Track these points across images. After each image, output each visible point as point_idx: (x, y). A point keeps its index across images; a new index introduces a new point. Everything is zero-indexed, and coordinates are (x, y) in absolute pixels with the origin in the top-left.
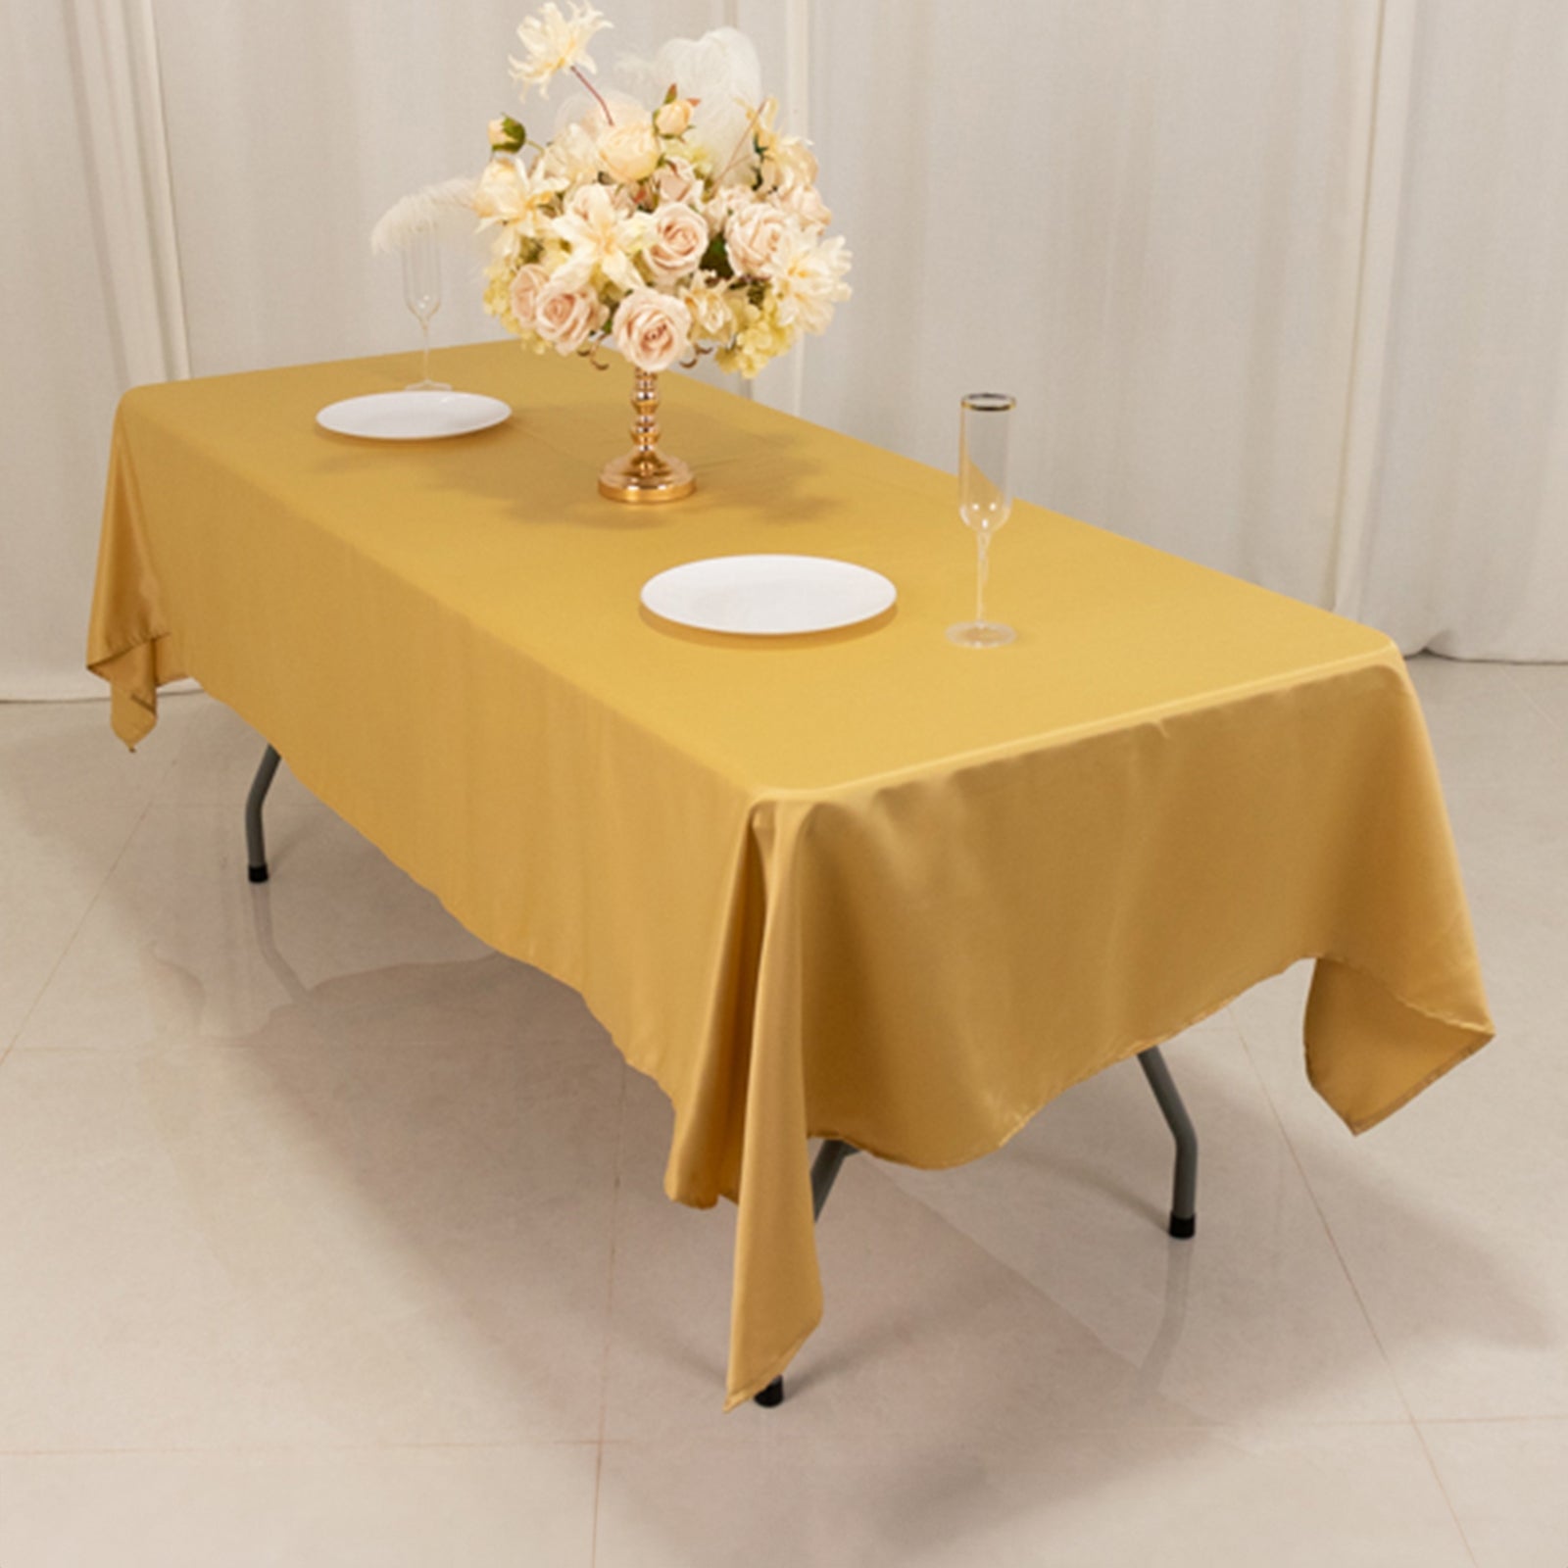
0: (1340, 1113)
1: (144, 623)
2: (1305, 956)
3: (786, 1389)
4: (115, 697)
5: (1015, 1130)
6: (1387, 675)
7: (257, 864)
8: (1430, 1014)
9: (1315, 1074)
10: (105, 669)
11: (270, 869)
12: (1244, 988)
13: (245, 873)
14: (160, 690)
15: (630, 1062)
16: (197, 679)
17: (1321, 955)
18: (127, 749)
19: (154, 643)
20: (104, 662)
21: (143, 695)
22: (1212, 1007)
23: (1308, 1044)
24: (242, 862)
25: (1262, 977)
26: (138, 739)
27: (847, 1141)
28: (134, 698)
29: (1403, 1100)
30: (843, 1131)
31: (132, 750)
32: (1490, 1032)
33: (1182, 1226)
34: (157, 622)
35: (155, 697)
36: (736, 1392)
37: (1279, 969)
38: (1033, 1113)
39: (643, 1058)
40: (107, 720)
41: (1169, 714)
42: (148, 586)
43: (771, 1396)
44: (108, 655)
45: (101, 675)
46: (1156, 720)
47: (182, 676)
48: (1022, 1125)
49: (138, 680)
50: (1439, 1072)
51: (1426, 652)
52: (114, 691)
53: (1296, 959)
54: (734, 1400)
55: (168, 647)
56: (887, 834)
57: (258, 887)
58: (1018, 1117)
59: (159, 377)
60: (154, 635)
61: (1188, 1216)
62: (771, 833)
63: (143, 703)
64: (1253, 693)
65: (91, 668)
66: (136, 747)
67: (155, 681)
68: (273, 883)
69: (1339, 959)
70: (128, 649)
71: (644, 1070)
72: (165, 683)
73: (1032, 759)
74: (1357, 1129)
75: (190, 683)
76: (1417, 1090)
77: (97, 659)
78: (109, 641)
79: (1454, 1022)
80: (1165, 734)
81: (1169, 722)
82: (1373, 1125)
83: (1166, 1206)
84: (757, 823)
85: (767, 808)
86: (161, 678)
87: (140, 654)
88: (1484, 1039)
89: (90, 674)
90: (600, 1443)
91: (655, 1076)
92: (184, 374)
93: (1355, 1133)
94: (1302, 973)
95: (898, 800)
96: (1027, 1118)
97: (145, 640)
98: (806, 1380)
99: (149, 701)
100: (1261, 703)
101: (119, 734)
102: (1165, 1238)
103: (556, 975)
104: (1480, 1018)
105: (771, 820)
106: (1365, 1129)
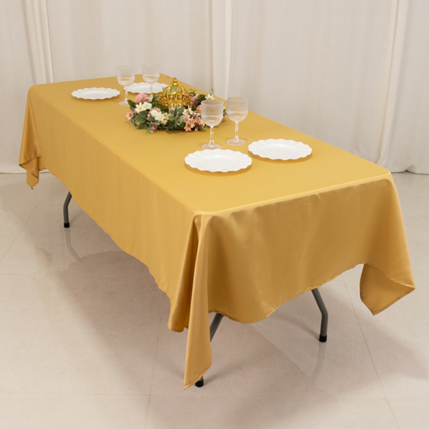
0: (369, 309)
1: (36, 153)
2: (361, 263)
3: (204, 382)
4: (27, 173)
5: (271, 313)
6: (388, 182)
7: (66, 223)
8: (396, 282)
9: (362, 297)
10: (24, 166)
11: (70, 224)
12: (342, 272)
13: (63, 225)
14: (40, 172)
15: (160, 288)
16: (49, 170)
17: (365, 263)
18: (30, 188)
19: (38, 159)
20: (24, 164)
21: (35, 173)
22: (332, 277)
23: (361, 288)
24: (63, 222)
25: (347, 269)
26: (34, 186)
27: (222, 314)
28: (32, 174)
29: (388, 306)
30: (221, 310)
31: (32, 189)
32: (414, 288)
33: (323, 339)
34: (39, 153)
35: (38, 173)
36: (186, 385)
37: (353, 267)
38: (277, 308)
39: (163, 287)
40: (25, 180)
41: (321, 192)
42: (36, 143)
43: (200, 384)
44: (25, 162)
45: (23, 167)
46: (317, 194)
47: (45, 169)
48: (274, 311)
49: (34, 169)
50: (399, 298)
51: (407, 171)
52: (27, 172)
53: (358, 264)
54: (186, 387)
55: (42, 160)
56: (234, 225)
57: (67, 229)
58: (272, 309)
59: (45, 82)
60: (38, 156)
61: (325, 336)
62: (200, 224)
63: (35, 176)
64: (346, 186)
65: (20, 165)
66: (33, 188)
67: (38, 169)
68: (71, 228)
69: (371, 265)
70: (31, 160)
71: (163, 290)
72: (42, 170)
73: (279, 204)
74: (374, 314)
75: (47, 170)
76: (392, 303)
77: (22, 163)
78: (25, 158)
79: (403, 284)
80: (319, 198)
81: (321, 194)
82: (379, 312)
83: (319, 333)
84: (196, 221)
85: (199, 217)
86: (40, 169)
87: (34, 162)
88: (412, 289)
89: (20, 167)
90: (150, 396)
91: (166, 292)
92: (52, 81)
93: (373, 315)
94: (360, 268)
95: (238, 216)
96: (275, 309)
97: (36, 158)
98: (211, 380)
99: (37, 175)
100: (348, 190)
101: (28, 184)
102: (318, 342)
103: (141, 261)
104: (411, 283)
105: (200, 220)
106: (376, 314)
